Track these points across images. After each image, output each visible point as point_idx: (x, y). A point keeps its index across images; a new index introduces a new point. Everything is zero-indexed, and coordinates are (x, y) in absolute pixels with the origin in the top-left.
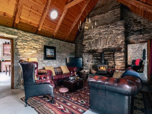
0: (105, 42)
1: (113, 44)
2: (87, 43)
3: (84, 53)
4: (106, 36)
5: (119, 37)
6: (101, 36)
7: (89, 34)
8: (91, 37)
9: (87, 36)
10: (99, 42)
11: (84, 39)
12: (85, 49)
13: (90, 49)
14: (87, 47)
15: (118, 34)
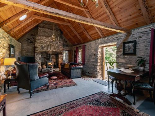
0: (54, 48)
1: (58, 50)
2: (40, 46)
3: (36, 53)
4: (54, 44)
5: (61, 47)
6: (51, 44)
7: (42, 40)
8: (43, 42)
9: (40, 41)
10: (50, 47)
11: (36, 42)
12: (37, 50)
13: (42, 50)
14: (39, 49)
15: (61, 45)
